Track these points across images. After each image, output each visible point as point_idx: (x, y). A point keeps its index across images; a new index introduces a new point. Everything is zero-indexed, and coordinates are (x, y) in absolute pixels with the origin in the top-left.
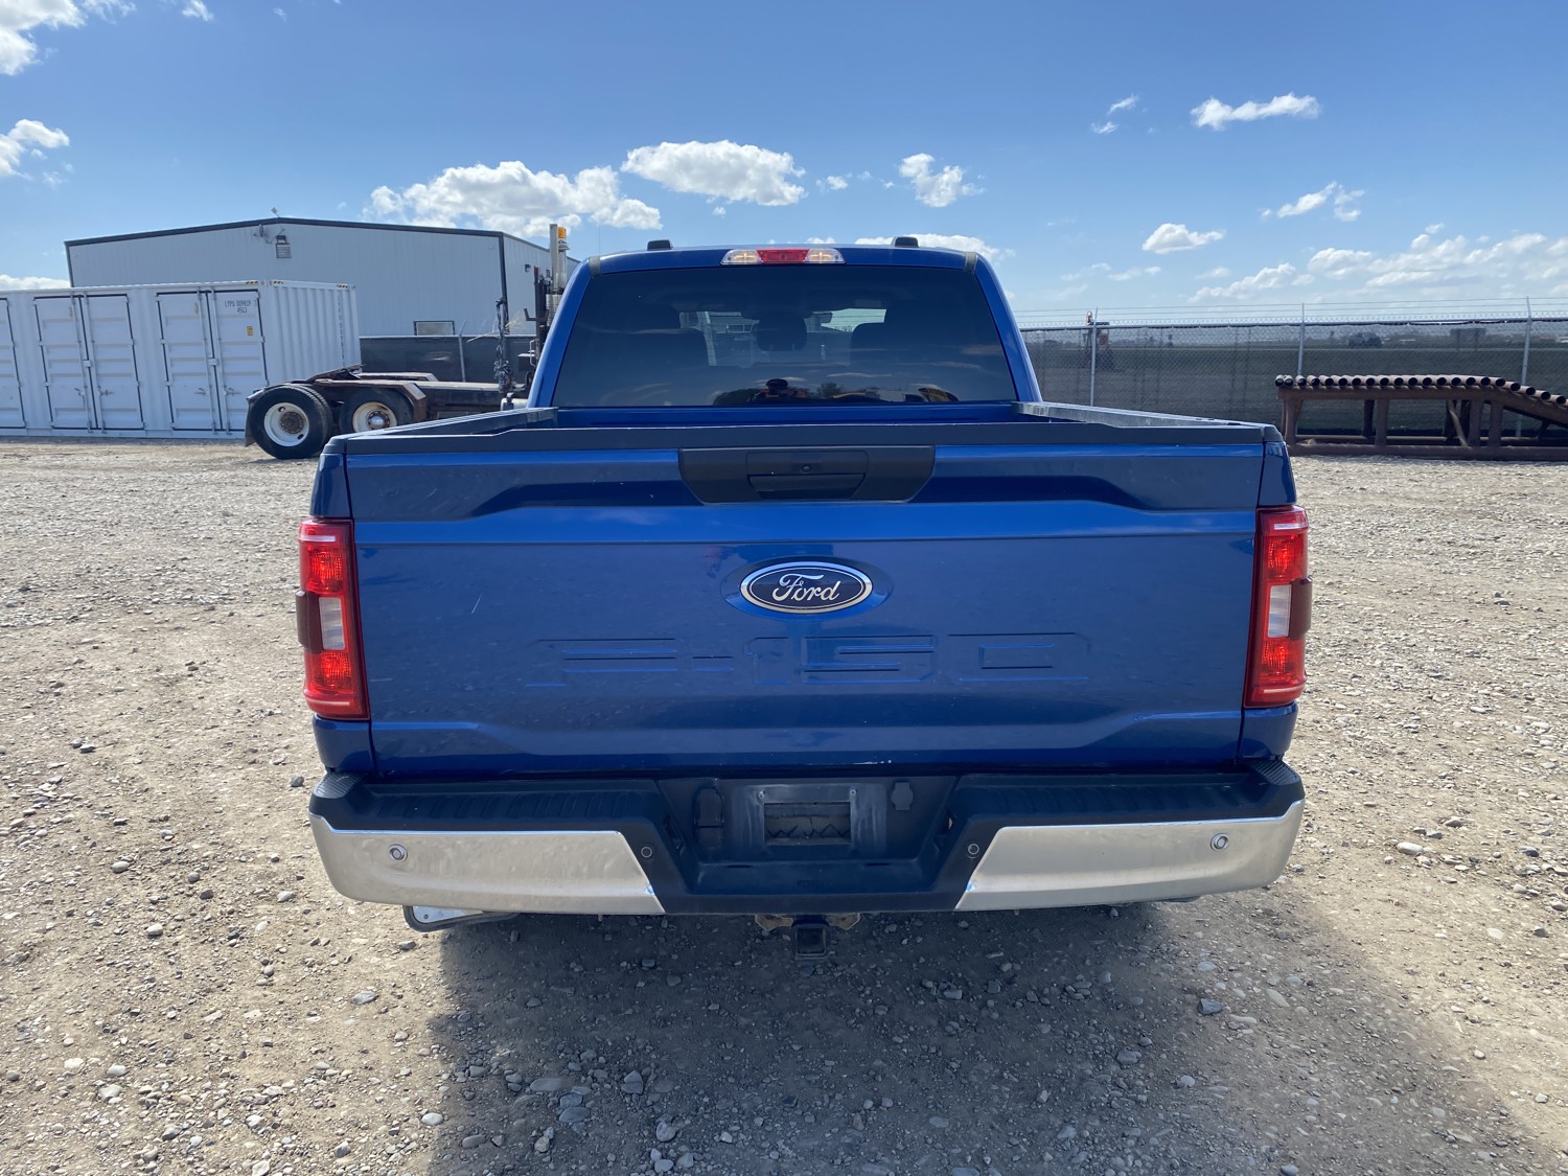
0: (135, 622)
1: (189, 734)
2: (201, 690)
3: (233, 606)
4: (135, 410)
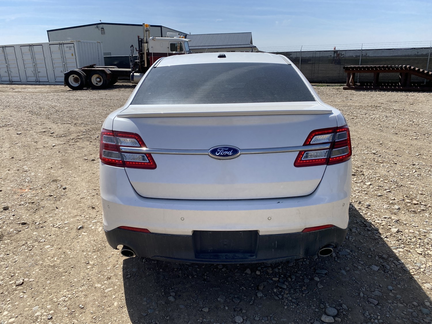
4: (46, 77)
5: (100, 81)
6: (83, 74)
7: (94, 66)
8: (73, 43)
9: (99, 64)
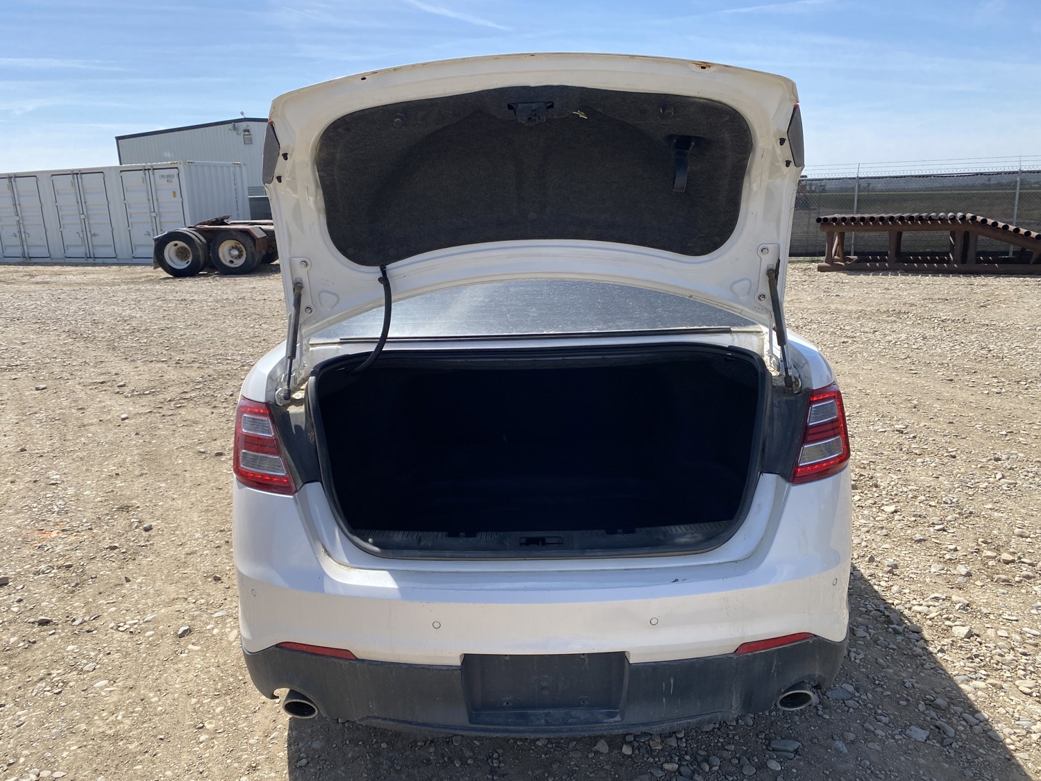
4: (110, 246)
5: (240, 256)
6: (199, 239)
7: (225, 221)
8: (177, 168)
9: (238, 214)
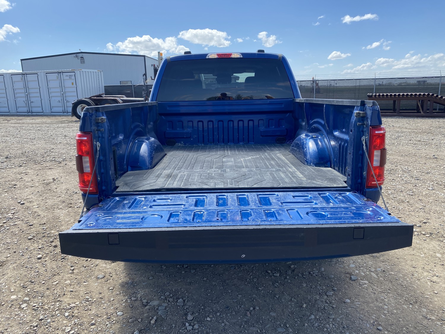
0: (38, 167)
1: (52, 199)
2: (56, 186)
3: (66, 162)
4: (40, 107)
